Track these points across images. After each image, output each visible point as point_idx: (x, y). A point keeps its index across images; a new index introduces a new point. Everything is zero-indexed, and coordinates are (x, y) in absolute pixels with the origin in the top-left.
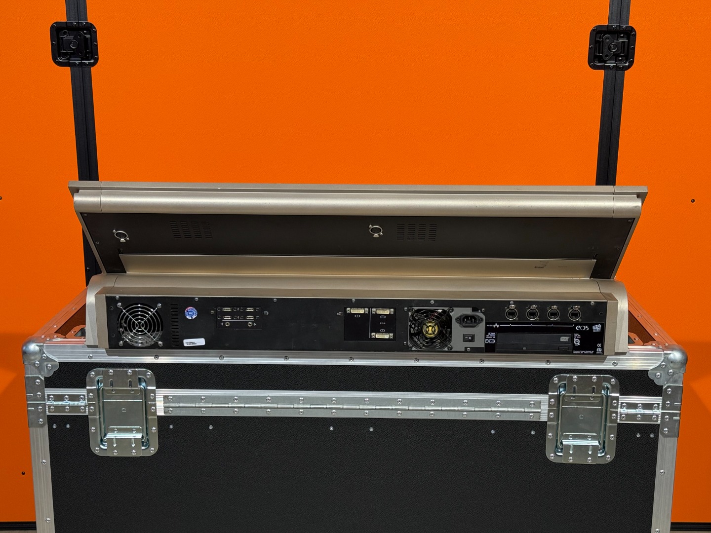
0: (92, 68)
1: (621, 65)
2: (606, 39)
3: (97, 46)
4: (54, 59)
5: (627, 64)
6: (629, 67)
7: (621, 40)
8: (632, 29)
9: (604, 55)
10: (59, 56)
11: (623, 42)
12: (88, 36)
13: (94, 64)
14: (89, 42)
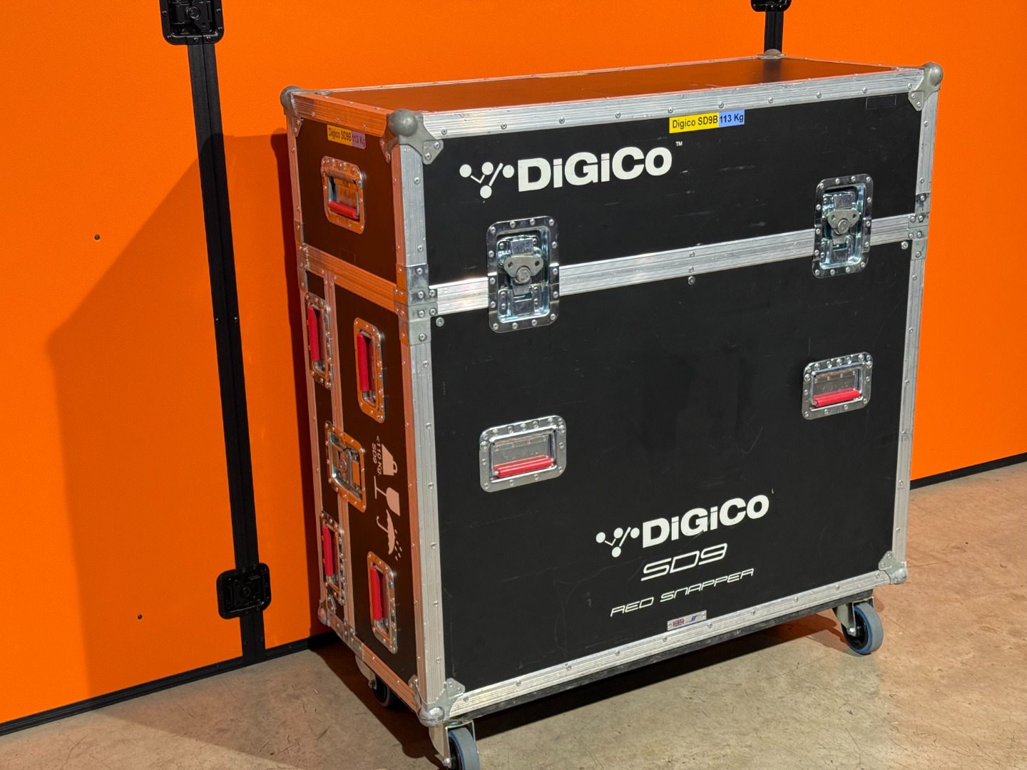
0: (216, 45)
1: (780, 6)
3: (221, 12)
4: (165, 35)
6: (788, 6)
10: (172, 32)
12: (208, 1)
13: (218, 39)
14: (210, 8)
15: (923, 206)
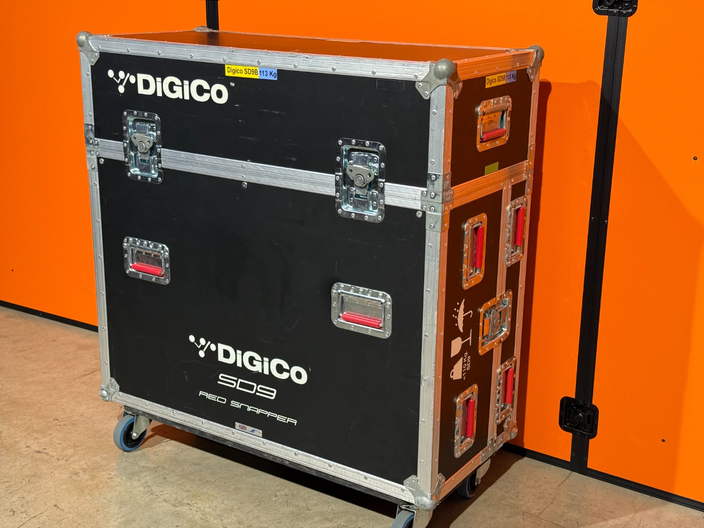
1: (625, 12)
5: (630, 10)
6: (631, 14)
15: (434, 184)
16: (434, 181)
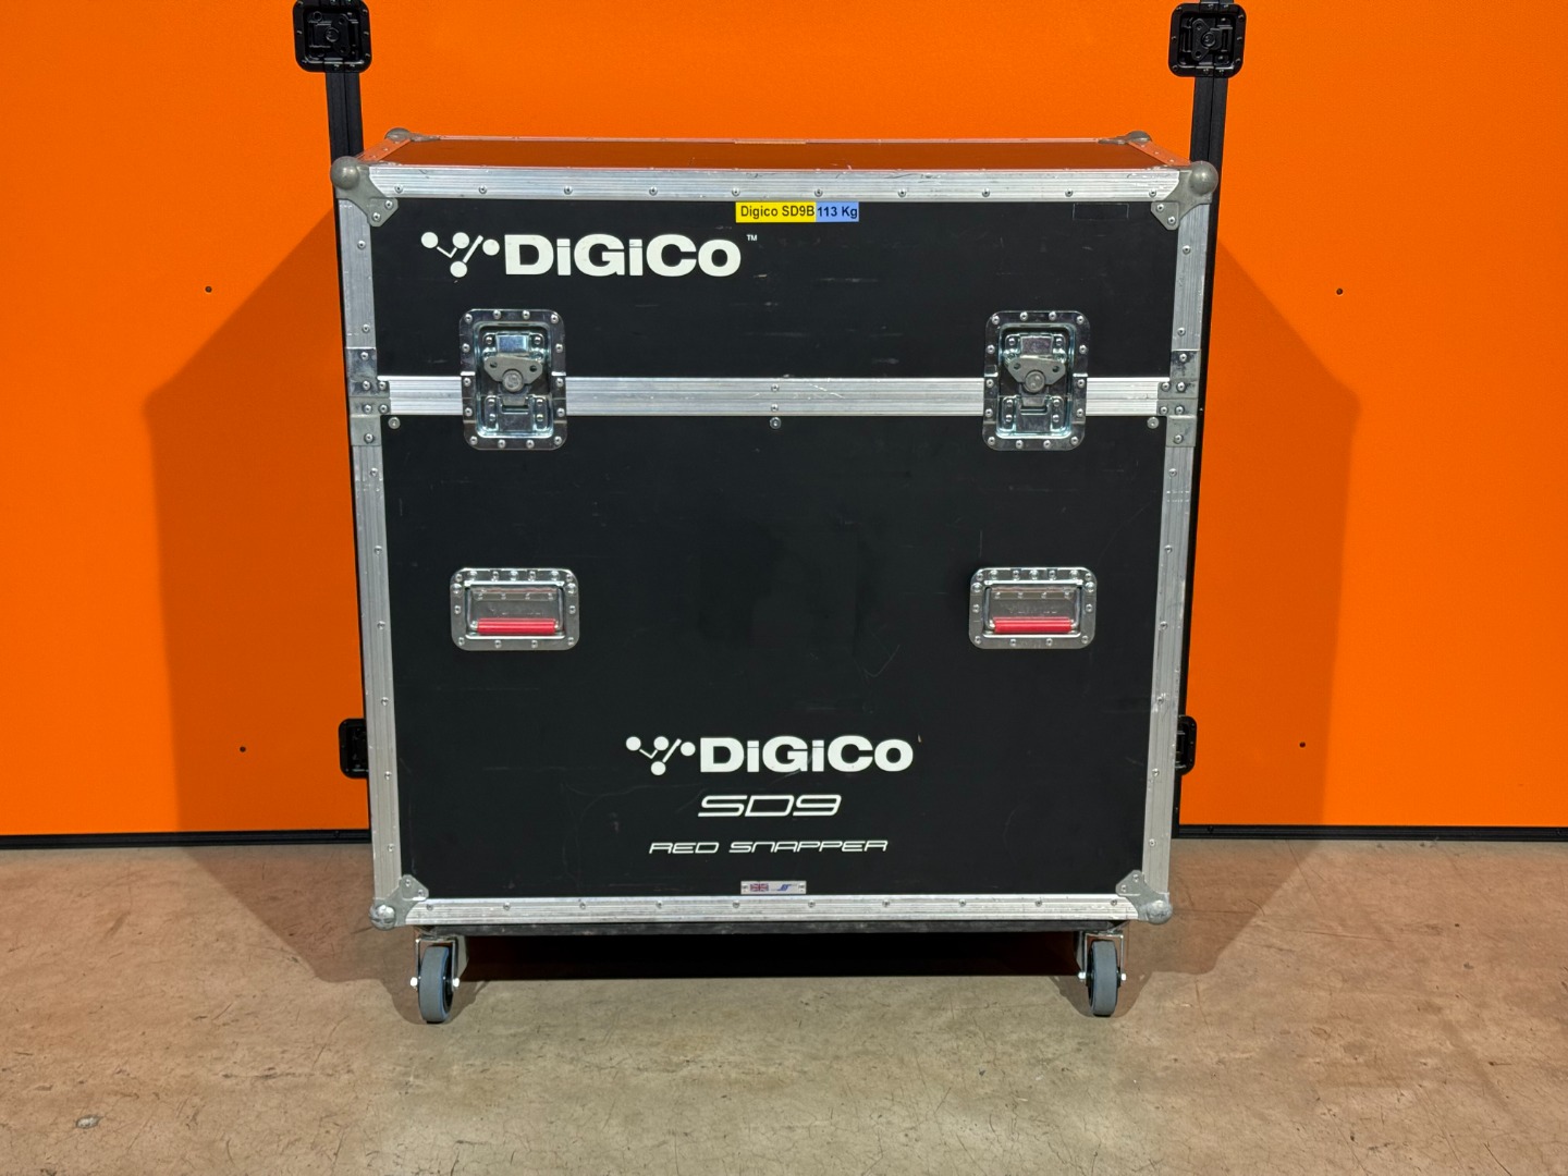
0: (361, 74)
2: (1198, 25)
3: (368, 38)
4: (299, 59)
5: (1231, 68)
7: (1222, 27)
8: (1239, 10)
9: (1194, 54)
10: (307, 55)
11: (1226, 31)
12: (355, 22)
13: (363, 68)
14: (356, 30)
15: (1184, 368)
16: (1184, 363)
